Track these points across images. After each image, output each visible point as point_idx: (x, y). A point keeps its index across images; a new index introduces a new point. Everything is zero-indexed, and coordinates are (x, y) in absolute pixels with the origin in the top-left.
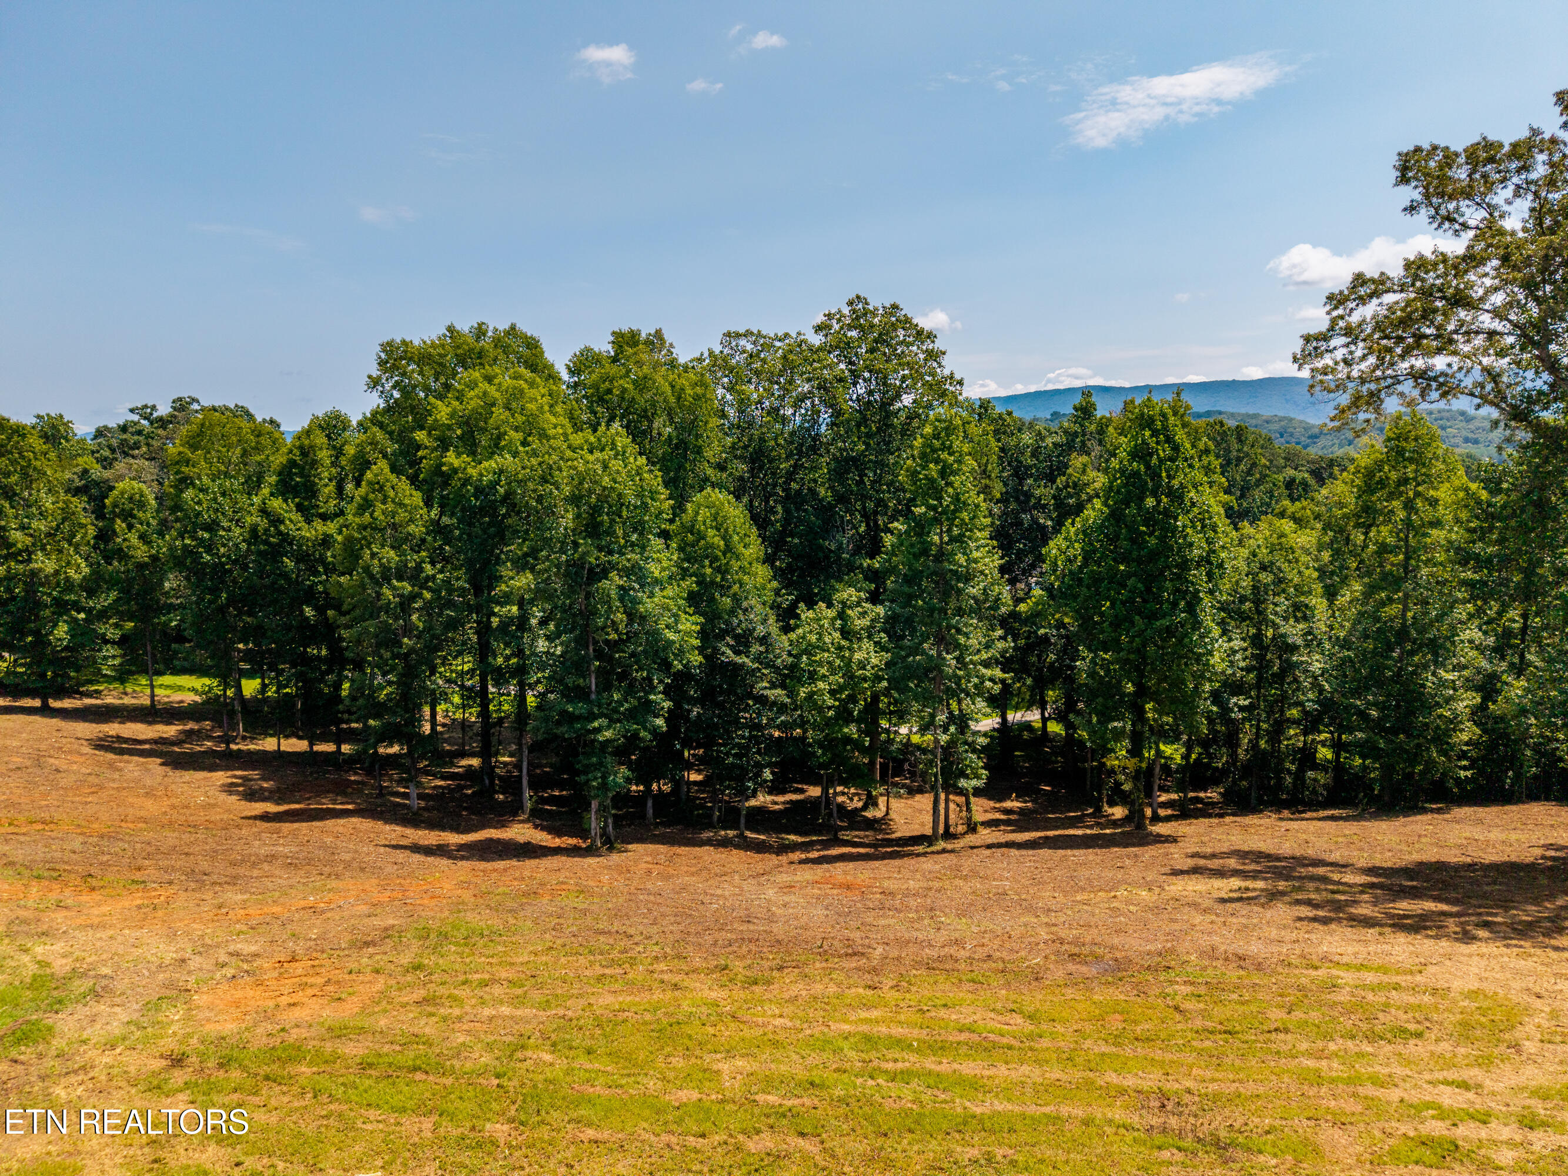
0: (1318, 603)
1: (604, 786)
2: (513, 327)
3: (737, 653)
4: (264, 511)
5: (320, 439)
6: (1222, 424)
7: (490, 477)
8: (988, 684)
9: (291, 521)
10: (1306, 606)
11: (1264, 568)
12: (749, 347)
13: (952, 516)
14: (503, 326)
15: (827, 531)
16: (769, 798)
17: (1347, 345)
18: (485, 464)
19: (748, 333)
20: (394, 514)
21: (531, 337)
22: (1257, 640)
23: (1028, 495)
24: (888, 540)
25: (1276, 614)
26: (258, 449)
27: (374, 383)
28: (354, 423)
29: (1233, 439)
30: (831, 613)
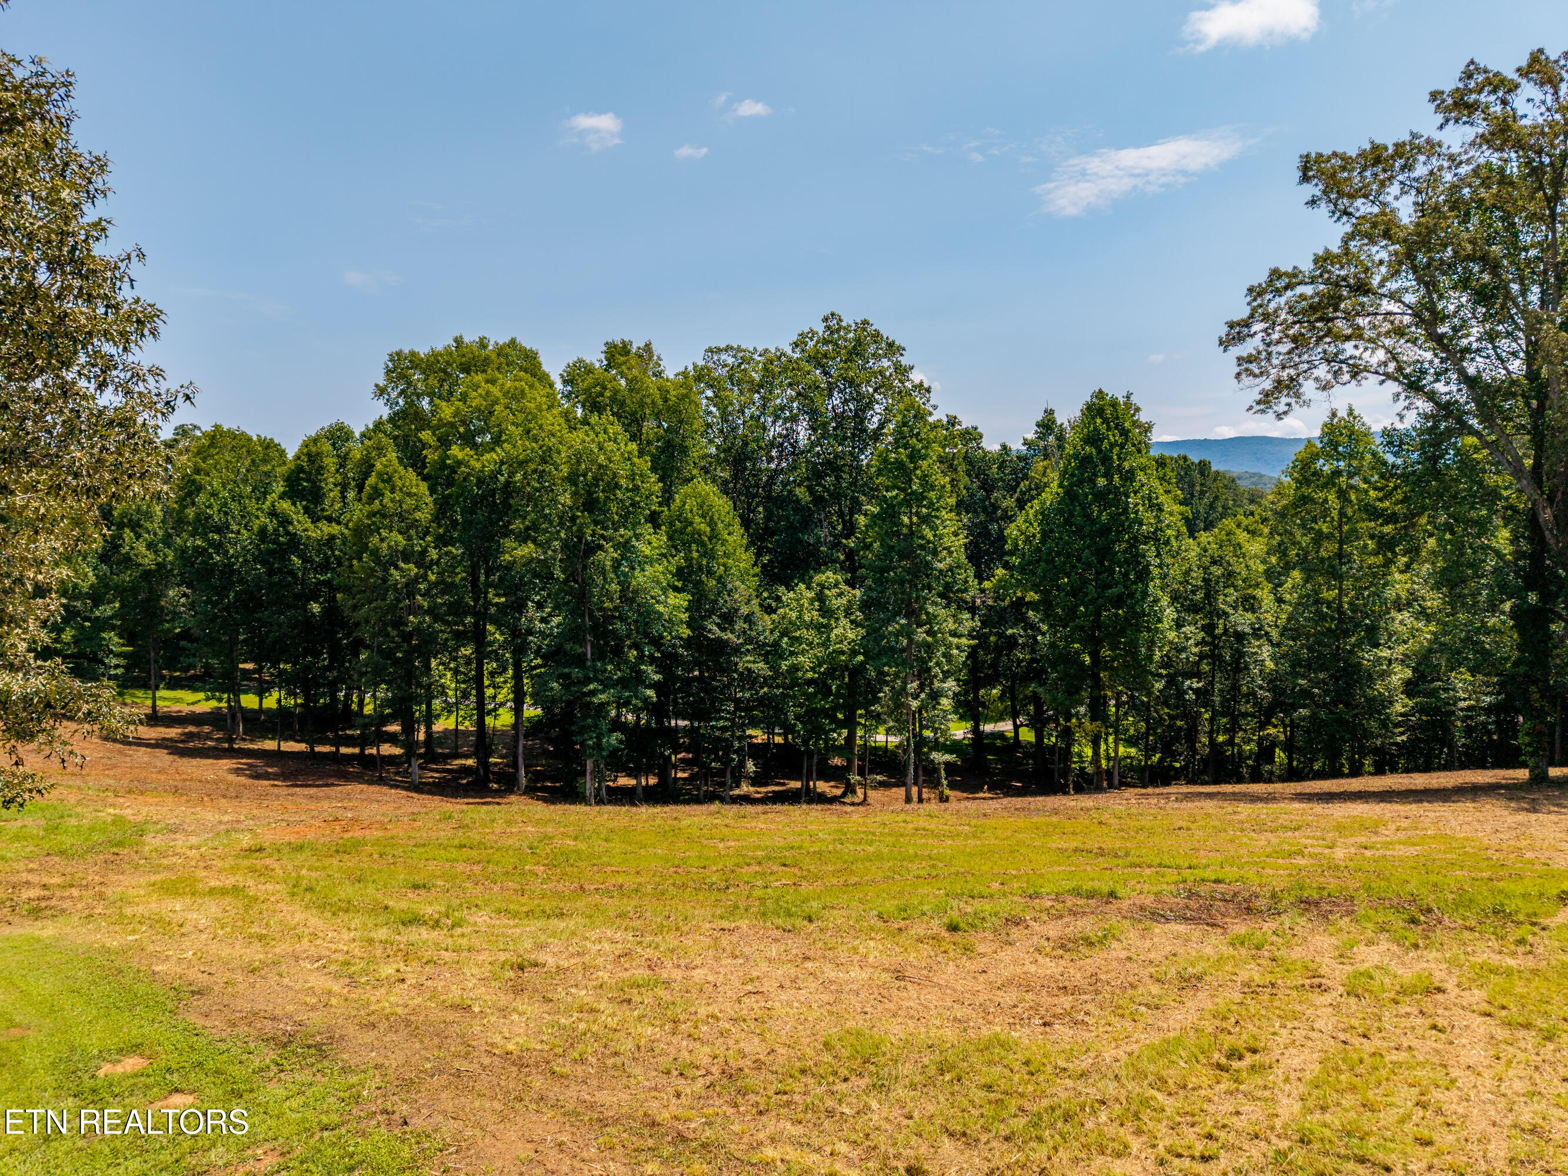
0: (1265, 595)
1: (598, 746)
2: (513, 341)
3: (723, 629)
4: (273, 514)
5: (327, 447)
6: (1185, 459)
7: (492, 467)
8: (955, 652)
9: (299, 522)
10: (1254, 598)
11: (1214, 562)
12: (730, 361)
13: (920, 498)
14: (503, 339)
15: (806, 528)
16: (752, 789)
17: (1265, 330)
18: (487, 456)
19: (728, 348)
20: (401, 502)
21: (531, 351)
22: (1209, 629)
23: (995, 507)
24: (862, 520)
25: (1225, 602)
26: (265, 461)
27: (381, 391)
28: (357, 435)
29: (1196, 474)
30: (810, 594)
